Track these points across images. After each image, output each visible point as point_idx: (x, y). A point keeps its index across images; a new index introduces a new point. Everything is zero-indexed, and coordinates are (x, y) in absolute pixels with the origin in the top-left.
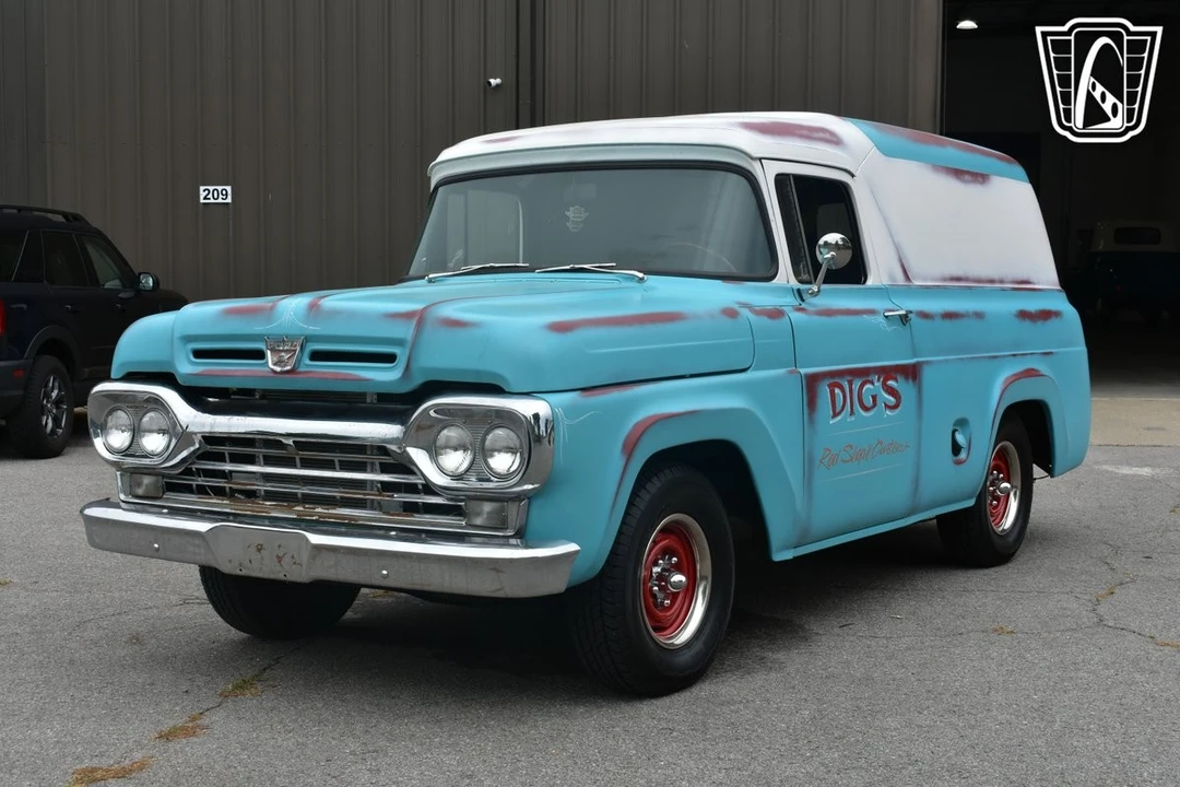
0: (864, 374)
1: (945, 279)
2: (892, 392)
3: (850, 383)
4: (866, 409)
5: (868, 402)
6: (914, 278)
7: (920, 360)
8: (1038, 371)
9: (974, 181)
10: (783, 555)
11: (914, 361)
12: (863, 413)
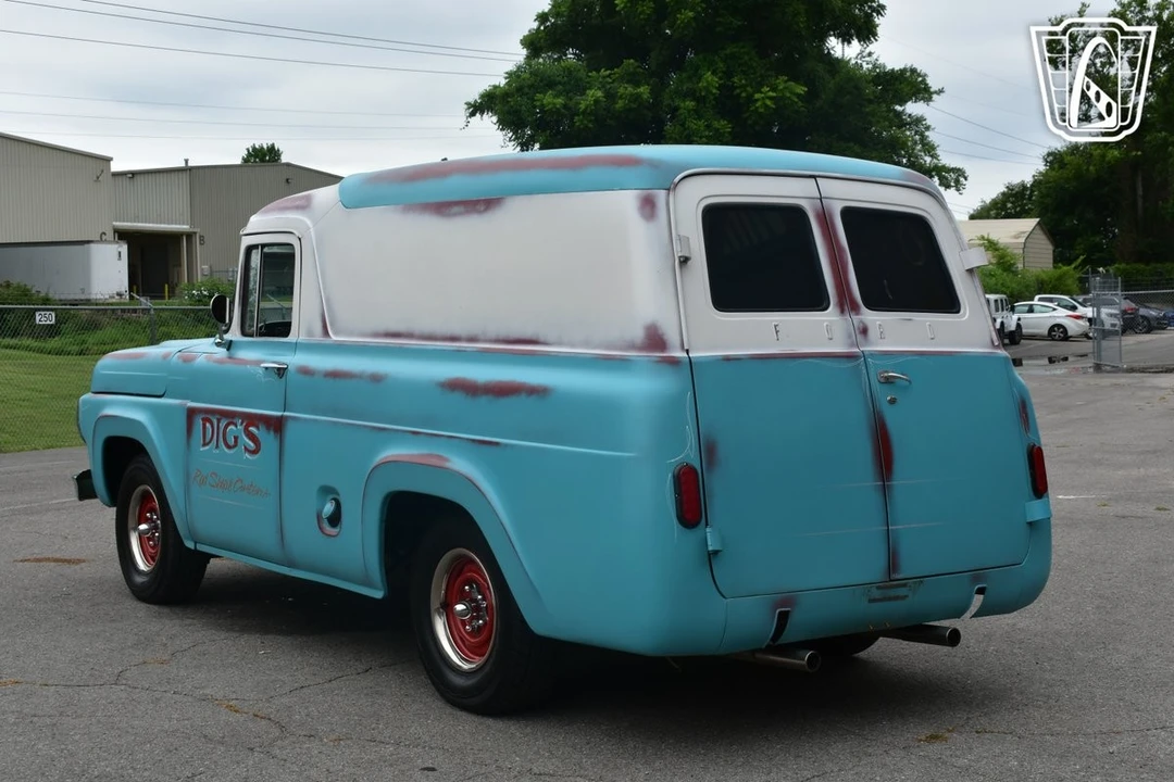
0: (230, 416)
1: (377, 335)
2: (253, 438)
3: (219, 420)
4: (229, 447)
5: (231, 441)
6: (336, 333)
7: (286, 414)
8: (447, 460)
9: (467, 212)
10: (190, 544)
11: (279, 414)
12: (226, 450)
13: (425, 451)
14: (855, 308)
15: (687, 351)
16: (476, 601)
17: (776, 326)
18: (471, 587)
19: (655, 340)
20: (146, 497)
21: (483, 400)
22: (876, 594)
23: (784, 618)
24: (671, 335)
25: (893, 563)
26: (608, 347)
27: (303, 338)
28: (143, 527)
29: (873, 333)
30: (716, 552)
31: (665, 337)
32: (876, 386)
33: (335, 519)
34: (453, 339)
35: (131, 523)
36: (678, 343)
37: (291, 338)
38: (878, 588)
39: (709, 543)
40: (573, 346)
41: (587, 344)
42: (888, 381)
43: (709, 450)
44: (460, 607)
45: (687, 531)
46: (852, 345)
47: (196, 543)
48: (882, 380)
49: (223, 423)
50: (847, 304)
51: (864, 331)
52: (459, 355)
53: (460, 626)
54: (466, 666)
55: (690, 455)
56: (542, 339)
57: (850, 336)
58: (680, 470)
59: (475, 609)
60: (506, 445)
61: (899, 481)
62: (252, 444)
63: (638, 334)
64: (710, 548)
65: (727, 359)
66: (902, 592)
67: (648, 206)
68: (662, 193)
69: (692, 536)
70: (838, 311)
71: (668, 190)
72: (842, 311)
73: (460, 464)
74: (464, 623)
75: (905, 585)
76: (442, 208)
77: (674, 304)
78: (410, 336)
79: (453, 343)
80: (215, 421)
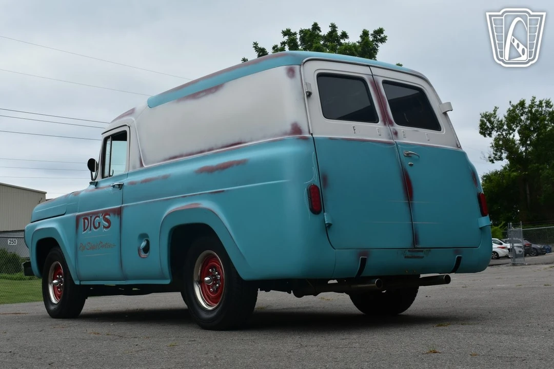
0: (96, 214)
1: (166, 160)
2: (107, 221)
3: (91, 217)
4: (96, 228)
5: (97, 225)
6: (146, 164)
7: (123, 205)
8: (199, 204)
9: (207, 95)
10: (77, 283)
11: (120, 206)
12: (94, 230)
13: (189, 203)
14: (391, 123)
15: (312, 134)
16: (215, 276)
17: (354, 127)
18: (213, 270)
19: (296, 130)
20: (57, 267)
21: (216, 173)
22: (408, 254)
23: (364, 262)
24: (304, 127)
25: (415, 239)
26: (274, 137)
27: (130, 171)
28: (55, 281)
29: (400, 134)
30: (329, 225)
31: (301, 128)
32: (403, 158)
33: (146, 249)
34: (201, 152)
35: (50, 280)
36: (307, 130)
38: (409, 251)
39: (326, 220)
40: (257, 140)
41: (264, 137)
42: (408, 155)
43: (324, 179)
44: (207, 279)
45: (315, 215)
46: (390, 139)
47: (80, 281)
48: (405, 155)
50: (387, 121)
51: (396, 133)
52: (205, 158)
53: (206, 287)
54: (210, 308)
55: (315, 180)
56: (243, 141)
57: (389, 135)
58: (310, 187)
59: (215, 280)
60: (228, 191)
61: (416, 201)
63: (288, 128)
64: (326, 222)
65: (331, 139)
66: (421, 254)
67: (291, 72)
68: (298, 67)
69: (316, 219)
70: (382, 124)
71: (300, 65)
72: (385, 124)
73: (206, 204)
74: (209, 286)
75: (422, 251)
76: (195, 96)
77: (305, 114)
78: (181, 156)
80: (89, 218)
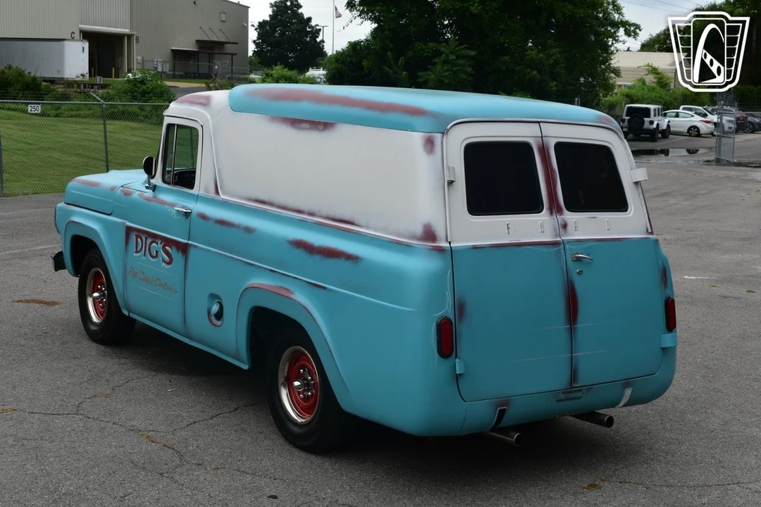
0: (153, 237)
2: (168, 254)
3: (146, 238)
4: (152, 257)
6: (223, 194)
7: (190, 242)
8: (292, 293)
9: (312, 129)
10: (126, 313)
11: (185, 241)
12: (150, 258)
13: (279, 284)
14: (560, 211)
15: (450, 243)
16: (307, 379)
17: (508, 225)
18: (304, 370)
19: (429, 235)
20: (97, 275)
21: (317, 258)
22: (562, 396)
23: (502, 413)
24: (440, 232)
25: (574, 376)
26: (398, 235)
27: (202, 193)
28: (96, 295)
29: (570, 227)
30: (461, 375)
31: (436, 233)
32: (570, 262)
33: (219, 315)
34: (299, 212)
35: (88, 291)
36: (444, 237)
37: (194, 191)
38: (563, 393)
39: (457, 369)
40: (376, 230)
41: (386, 231)
42: (579, 259)
43: (460, 308)
44: (297, 383)
45: (446, 360)
46: (556, 236)
47: (129, 312)
48: (575, 259)
49: (149, 241)
50: (555, 208)
51: (565, 226)
52: (302, 224)
53: (297, 394)
54: (300, 420)
55: (448, 311)
56: (356, 222)
57: (555, 230)
58: (441, 321)
59: (306, 385)
60: (331, 290)
61: (581, 325)
62: (167, 258)
63: (419, 230)
64: (458, 372)
65: (475, 248)
66: (579, 394)
67: (429, 143)
68: (439, 136)
69: (446, 364)
70: (548, 213)
71: (443, 133)
72: (551, 213)
73: (301, 297)
74: (299, 393)
75: (581, 390)
76: (295, 122)
78: (271, 204)
79: (299, 215)
80: (144, 238)
